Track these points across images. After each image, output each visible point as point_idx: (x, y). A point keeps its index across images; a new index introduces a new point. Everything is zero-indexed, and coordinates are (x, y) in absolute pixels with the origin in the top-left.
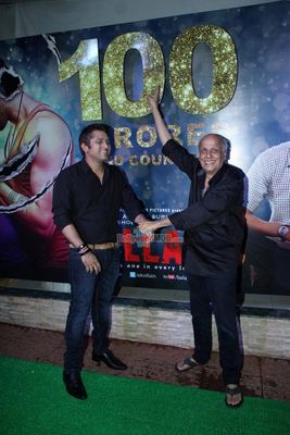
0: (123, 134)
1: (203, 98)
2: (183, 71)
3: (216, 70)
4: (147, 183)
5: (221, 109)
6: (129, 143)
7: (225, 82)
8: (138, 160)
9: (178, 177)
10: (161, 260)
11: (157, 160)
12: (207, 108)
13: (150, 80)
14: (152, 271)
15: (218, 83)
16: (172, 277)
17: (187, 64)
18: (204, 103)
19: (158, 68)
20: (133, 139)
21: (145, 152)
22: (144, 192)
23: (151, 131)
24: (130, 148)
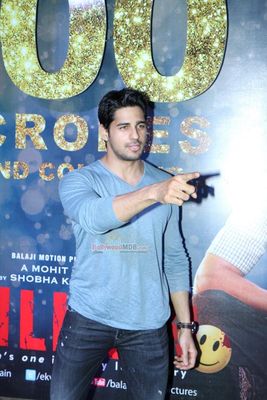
0: (30, 125)
1: (167, 74)
2: (137, 28)
3: (191, 30)
5: (197, 95)
6: (41, 141)
7: (206, 51)
8: (55, 172)
12: (174, 93)
13: (80, 39)
15: (194, 53)
17: (143, 16)
18: (169, 83)
19: (95, 19)
20: (48, 134)
21: (68, 159)
22: (63, 227)
23: (78, 125)
24: (41, 151)
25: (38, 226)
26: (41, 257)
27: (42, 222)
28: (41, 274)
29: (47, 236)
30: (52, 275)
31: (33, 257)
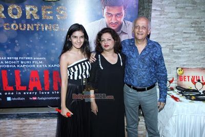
4: (16, 41)
6: (3, 15)
8: (10, 27)
9: (37, 38)
10: (28, 88)
11: (23, 27)
14: (22, 96)
16: (35, 98)
20: (5, 12)
21: (15, 22)
22: (16, 47)
23: (18, 9)
24: (4, 19)
25: (5, 47)
26: (8, 58)
27: (7, 45)
28: (9, 64)
29: (10, 50)
30: (13, 64)
31: (5, 58)
